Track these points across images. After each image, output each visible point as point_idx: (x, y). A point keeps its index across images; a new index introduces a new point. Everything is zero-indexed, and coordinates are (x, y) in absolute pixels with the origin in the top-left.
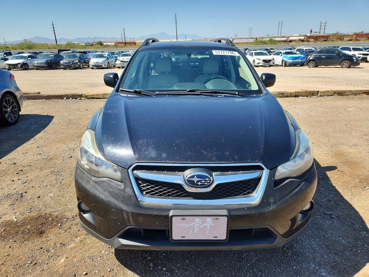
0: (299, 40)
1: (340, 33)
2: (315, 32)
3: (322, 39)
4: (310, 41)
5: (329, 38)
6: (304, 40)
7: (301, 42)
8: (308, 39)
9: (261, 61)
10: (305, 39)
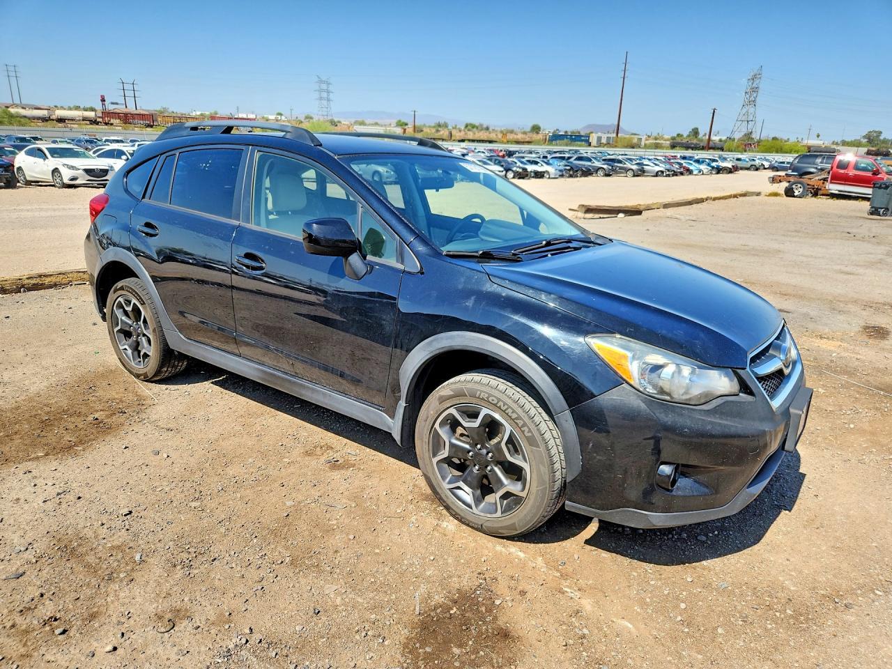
0: (83, 120)
1: (170, 110)
2: (112, 103)
3: (142, 122)
4: (112, 124)
5: (157, 120)
6: (96, 120)
7: (91, 124)
8: (106, 118)
9: (81, 172)
10: (99, 117)
